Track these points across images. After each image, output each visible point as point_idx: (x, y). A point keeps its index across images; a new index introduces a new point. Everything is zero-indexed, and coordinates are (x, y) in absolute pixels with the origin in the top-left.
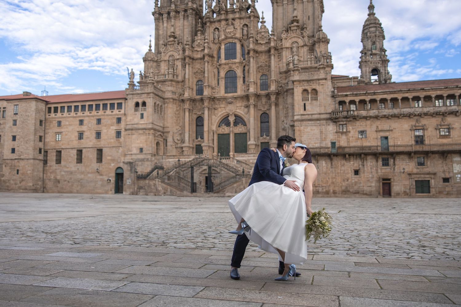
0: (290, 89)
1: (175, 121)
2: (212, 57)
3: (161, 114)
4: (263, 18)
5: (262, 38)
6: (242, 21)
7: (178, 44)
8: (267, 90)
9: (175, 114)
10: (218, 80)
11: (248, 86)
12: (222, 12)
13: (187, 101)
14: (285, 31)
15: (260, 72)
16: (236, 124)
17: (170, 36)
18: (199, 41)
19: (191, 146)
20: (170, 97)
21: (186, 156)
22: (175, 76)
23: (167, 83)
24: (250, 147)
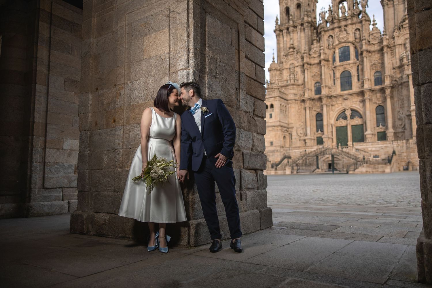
0: (404, 82)
1: (298, 118)
2: (328, 61)
3: (286, 113)
4: (374, 21)
5: (374, 39)
6: (354, 26)
7: (297, 53)
8: (381, 84)
9: (298, 112)
10: (334, 80)
11: (363, 83)
12: (335, 21)
13: (308, 100)
14: (397, 29)
15: (373, 69)
16: (352, 117)
17: (290, 48)
18: (315, 49)
19: (312, 138)
20: (293, 98)
21: (309, 147)
22: (296, 81)
23: (289, 87)
24: (367, 136)
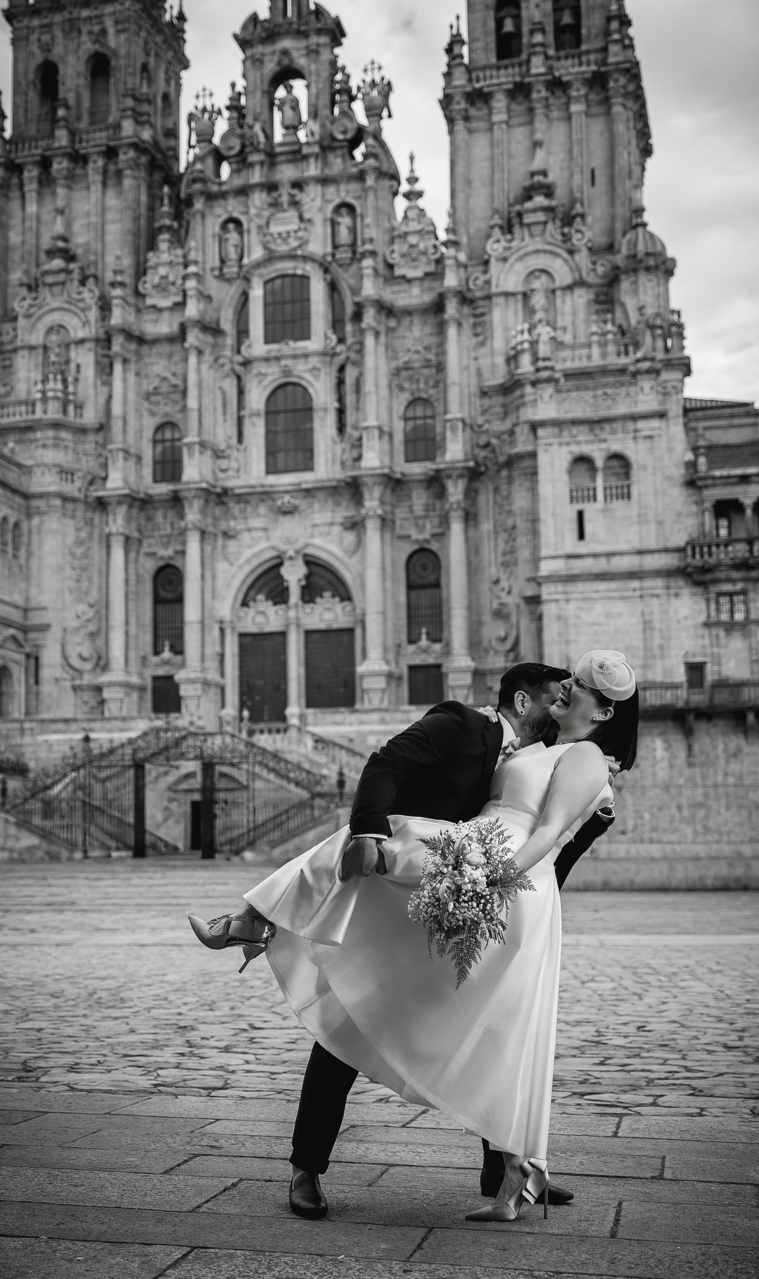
0: (521, 457)
1: (72, 583)
2: (214, 330)
3: (15, 557)
4: (413, 180)
5: (411, 257)
6: (331, 190)
7: (83, 282)
8: (431, 458)
9: (73, 555)
10: (240, 421)
11: (358, 444)
12: (255, 158)
13: (119, 503)
14: (501, 227)
15: (401, 389)
16: (310, 593)
17: (51, 253)
18: (163, 271)
19: (135, 680)
20: (52, 489)
21: (115, 724)
22: (71, 408)
23: (39, 435)
24: (367, 684)
